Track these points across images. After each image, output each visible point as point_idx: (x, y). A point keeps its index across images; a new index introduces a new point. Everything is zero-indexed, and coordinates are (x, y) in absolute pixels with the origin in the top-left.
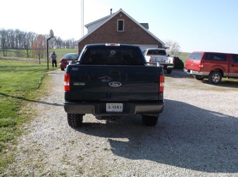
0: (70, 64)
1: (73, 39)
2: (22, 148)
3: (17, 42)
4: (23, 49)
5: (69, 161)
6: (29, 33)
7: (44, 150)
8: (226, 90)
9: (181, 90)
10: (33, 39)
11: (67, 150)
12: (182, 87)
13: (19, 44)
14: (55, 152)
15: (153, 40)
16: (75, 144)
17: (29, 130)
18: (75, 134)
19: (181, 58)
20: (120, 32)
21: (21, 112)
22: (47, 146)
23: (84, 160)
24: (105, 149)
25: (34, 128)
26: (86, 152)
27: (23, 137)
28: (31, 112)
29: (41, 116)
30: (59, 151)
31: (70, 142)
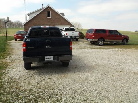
0: (25, 38)
2: (5, 81)
5: (32, 84)
7: (18, 81)
8: (106, 48)
9: (83, 49)
11: (30, 80)
14: (24, 81)
15: (67, 23)
16: (33, 78)
17: (6, 72)
18: (31, 72)
19: (83, 32)
20: (49, 18)
22: (19, 79)
23: (40, 83)
24: (49, 78)
25: (9, 71)
26: (40, 80)
27: (4, 76)
28: (4, 64)
29: (10, 66)
30: (26, 81)
31: (30, 77)
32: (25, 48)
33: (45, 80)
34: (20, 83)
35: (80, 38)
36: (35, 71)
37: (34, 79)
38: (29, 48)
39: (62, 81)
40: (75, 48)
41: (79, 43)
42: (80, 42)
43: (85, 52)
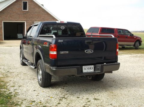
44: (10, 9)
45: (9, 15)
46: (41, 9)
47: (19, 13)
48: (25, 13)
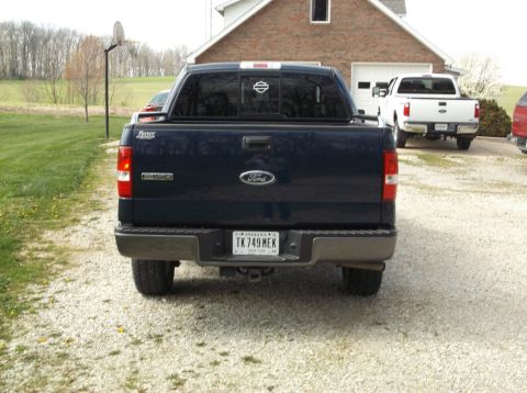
0: (133, 121)
1: (184, 47)
2: (21, 349)
3: (25, 59)
4: (41, 78)
5: (145, 387)
6: (60, 32)
7: (79, 355)
9: (492, 197)
10: (71, 51)
11: (142, 359)
12: (497, 190)
13: (30, 65)
14: (109, 360)
16: (165, 344)
17: (42, 301)
18: (163, 312)
20: (318, 26)
21: (23, 253)
22: (89, 344)
23: (186, 385)
24: (248, 359)
25: (57, 297)
26: (192, 365)
27: (26, 321)
28: (51, 254)
29: (78, 266)
30: (119, 360)
31: (150, 337)
32: (127, 178)
33: (221, 369)
34: (85, 370)
35: (481, 133)
36: (186, 309)
37: (164, 352)
38: (148, 176)
39: (318, 384)
40: (441, 190)
41: (475, 161)
42: (483, 158)
43: (496, 215)
44: (270, 21)
45: (263, 40)
46: (375, 15)
47: (299, 33)
48: (317, 31)
